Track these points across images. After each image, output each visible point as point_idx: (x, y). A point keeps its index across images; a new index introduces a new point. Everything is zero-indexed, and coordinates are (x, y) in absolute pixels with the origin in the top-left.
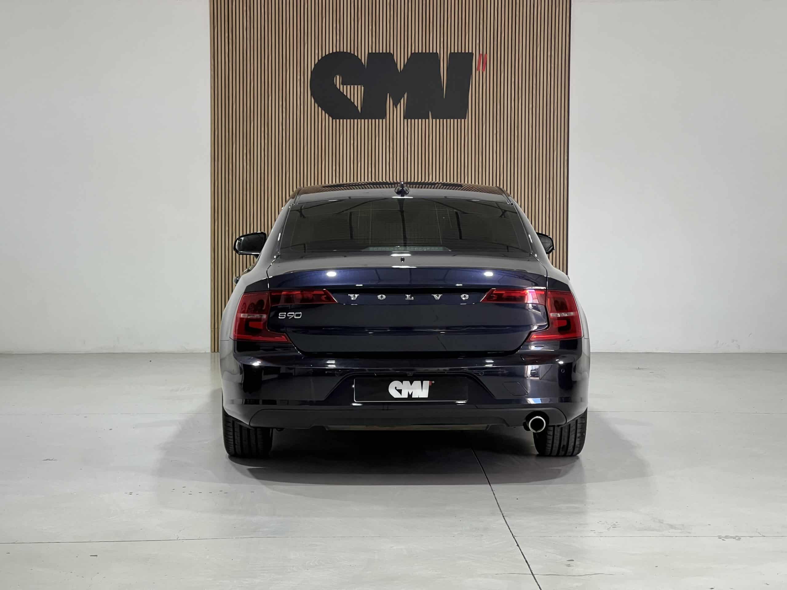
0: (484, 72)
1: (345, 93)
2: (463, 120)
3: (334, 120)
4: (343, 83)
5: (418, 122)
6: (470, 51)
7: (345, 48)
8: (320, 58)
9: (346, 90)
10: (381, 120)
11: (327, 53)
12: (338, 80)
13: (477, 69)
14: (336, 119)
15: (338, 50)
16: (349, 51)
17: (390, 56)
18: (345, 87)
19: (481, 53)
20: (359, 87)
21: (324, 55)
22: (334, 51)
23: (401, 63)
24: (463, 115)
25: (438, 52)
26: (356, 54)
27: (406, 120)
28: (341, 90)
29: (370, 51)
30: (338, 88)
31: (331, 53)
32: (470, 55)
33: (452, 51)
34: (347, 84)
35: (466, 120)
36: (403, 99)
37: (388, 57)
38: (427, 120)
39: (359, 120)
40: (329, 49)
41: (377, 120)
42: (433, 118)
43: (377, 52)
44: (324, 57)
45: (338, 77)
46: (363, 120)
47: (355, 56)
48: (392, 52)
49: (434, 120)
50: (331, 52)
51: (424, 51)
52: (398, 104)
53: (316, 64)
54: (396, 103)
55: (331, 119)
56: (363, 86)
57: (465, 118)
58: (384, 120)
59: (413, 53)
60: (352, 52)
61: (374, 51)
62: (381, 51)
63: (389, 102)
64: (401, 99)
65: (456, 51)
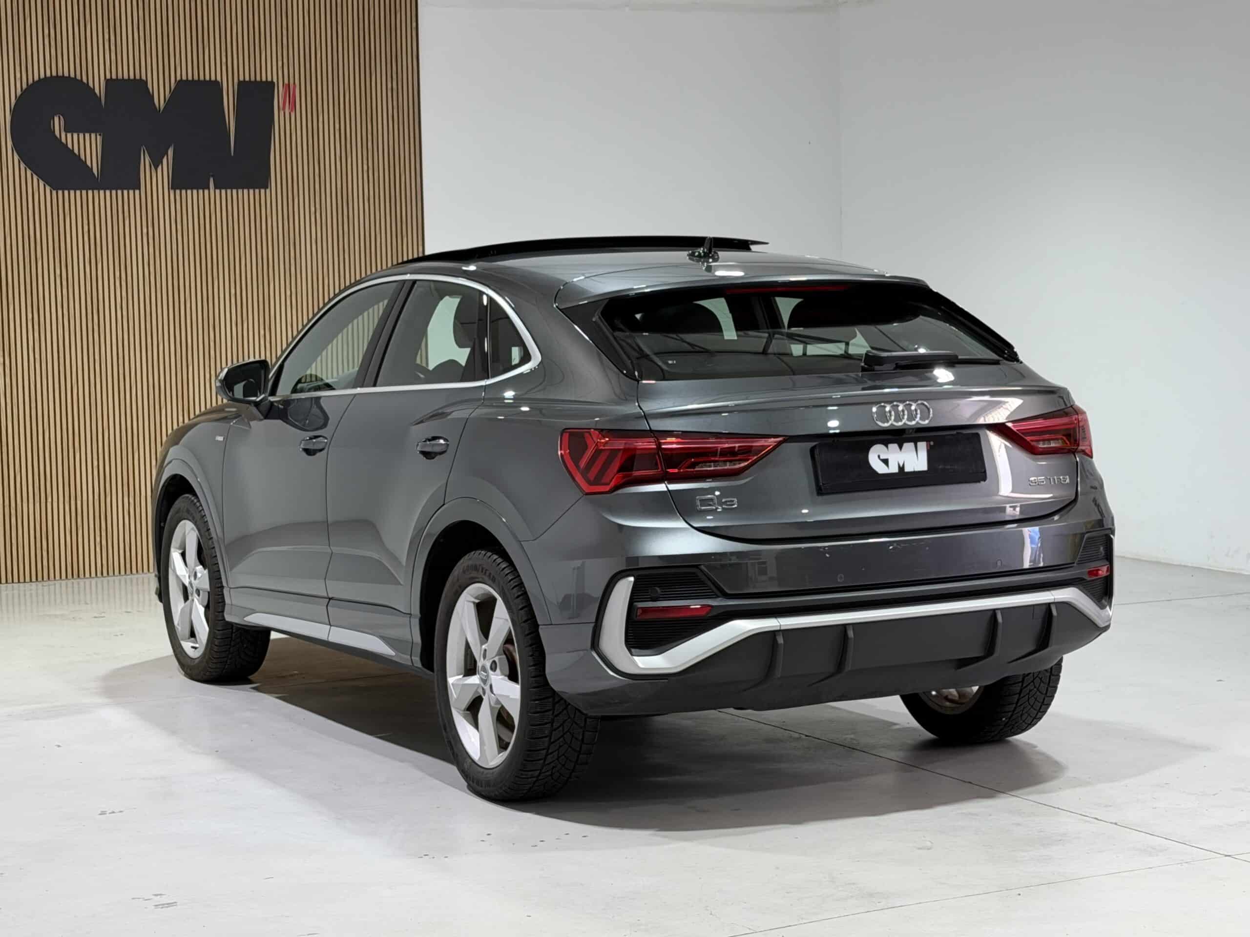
0: (292, 113)
1: (70, 146)
2: (263, 191)
3: (54, 192)
4: (66, 131)
5: (192, 196)
6: (269, 79)
7: (67, 69)
8: (24, 86)
9: (74, 141)
10: (131, 192)
11: (36, 78)
12: (57, 123)
13: (281, 109)
14: (57, 189)
15: (54, 74)
16: (72, 75)
17: (143, 83)
18: (69, 135)
19: (286, 81)
20: (93, 135)
21: (30, 81)
22: (48, 74)
23: (160, 96)
24: (263, 183)
25: (219, 79)
26: (85, 80)
27: (172, 192)
28: (63, 140)
29: (108, 77)
30: (58, 136)
31: (43, 79)
32: (269, 86)
33: (241, 79)
34: (72, 132)
35: (268, 191)
36: (165, 157)
37: (139, 87)
38: (206, 192)
39: (96, 192)
40: (39, 72)
41: (125, 192)
42: (216, 188)
43: (119, 78)
44: (31, 85)
45: (56, 119)
46: (102, 192)
47: (84, 83)
48: (144, 78)
49: (218, 191)
50: (42, 76)
51: (196, 78)
52: (158, 166)
53: (18, 95)
54: (156, 163)
55: (48, 188)
56: (100, 135)
57: (267, 188)
58: (137, 192)
59: (179, 81)
60: (79, 77)
61: (114, 77)
62: (126, 77)
63: (145, 160)
64: (163, 157)
65: (247, 79)
